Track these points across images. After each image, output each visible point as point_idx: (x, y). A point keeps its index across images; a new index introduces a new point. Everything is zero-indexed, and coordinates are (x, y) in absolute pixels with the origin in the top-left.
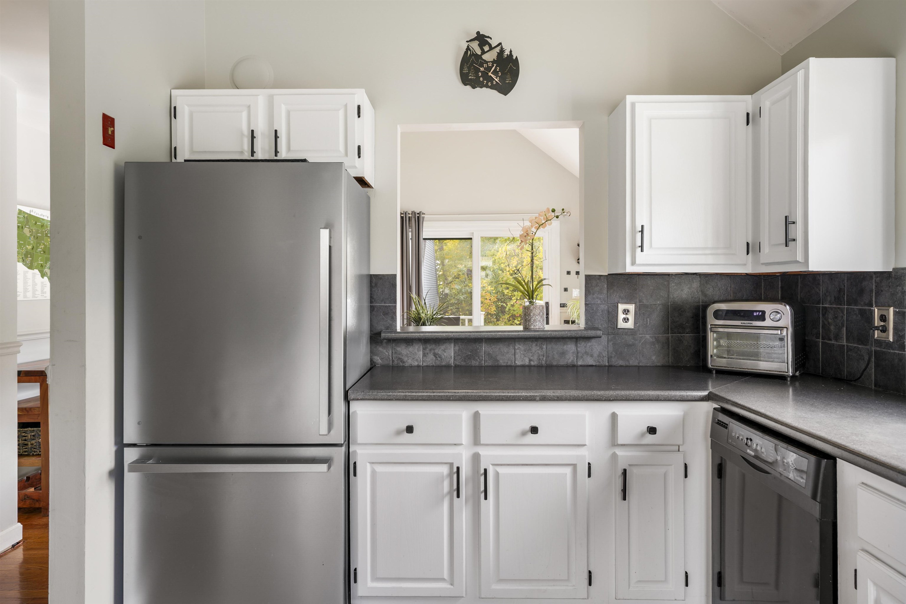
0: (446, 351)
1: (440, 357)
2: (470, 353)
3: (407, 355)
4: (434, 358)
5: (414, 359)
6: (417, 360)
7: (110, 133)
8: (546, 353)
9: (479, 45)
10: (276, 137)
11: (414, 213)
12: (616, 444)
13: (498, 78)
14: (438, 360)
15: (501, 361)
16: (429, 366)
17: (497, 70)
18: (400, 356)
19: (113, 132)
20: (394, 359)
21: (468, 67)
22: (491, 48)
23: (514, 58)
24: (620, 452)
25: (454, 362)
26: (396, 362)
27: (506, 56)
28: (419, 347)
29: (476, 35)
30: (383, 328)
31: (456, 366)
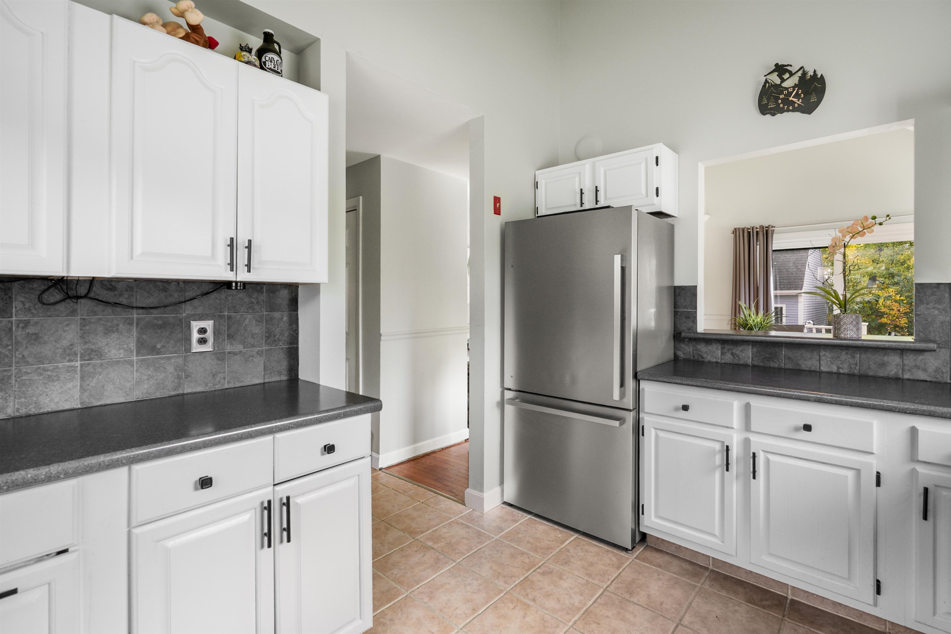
0: (744, 351)
1: (737, 357)
2: (768, 356)
3: (706, 353)
4: (732, 357)
5: (713, 356)
6: (715, 357)
7: (498, 206)
8: (859, 362)
9: (778, 75)
10: (597, 191)
11: (762, 227)
12: (916, 460)
13: (801, 100)
14: (735, 359)
15: (803, 366)
16: (727, 363)
17: (799, 93)
18: (700, 353)
19: (500, 206)
20: (694, 354)
21: (766, 98)
22: (791, 74)
23: (819, 76)
24: (921, 469)
25: (752, 362)
26: (696, 357)
27: (809, 77)
28: (717, 347)
29: (775, 67)
30: (685, 329)
31: (754, 366)
